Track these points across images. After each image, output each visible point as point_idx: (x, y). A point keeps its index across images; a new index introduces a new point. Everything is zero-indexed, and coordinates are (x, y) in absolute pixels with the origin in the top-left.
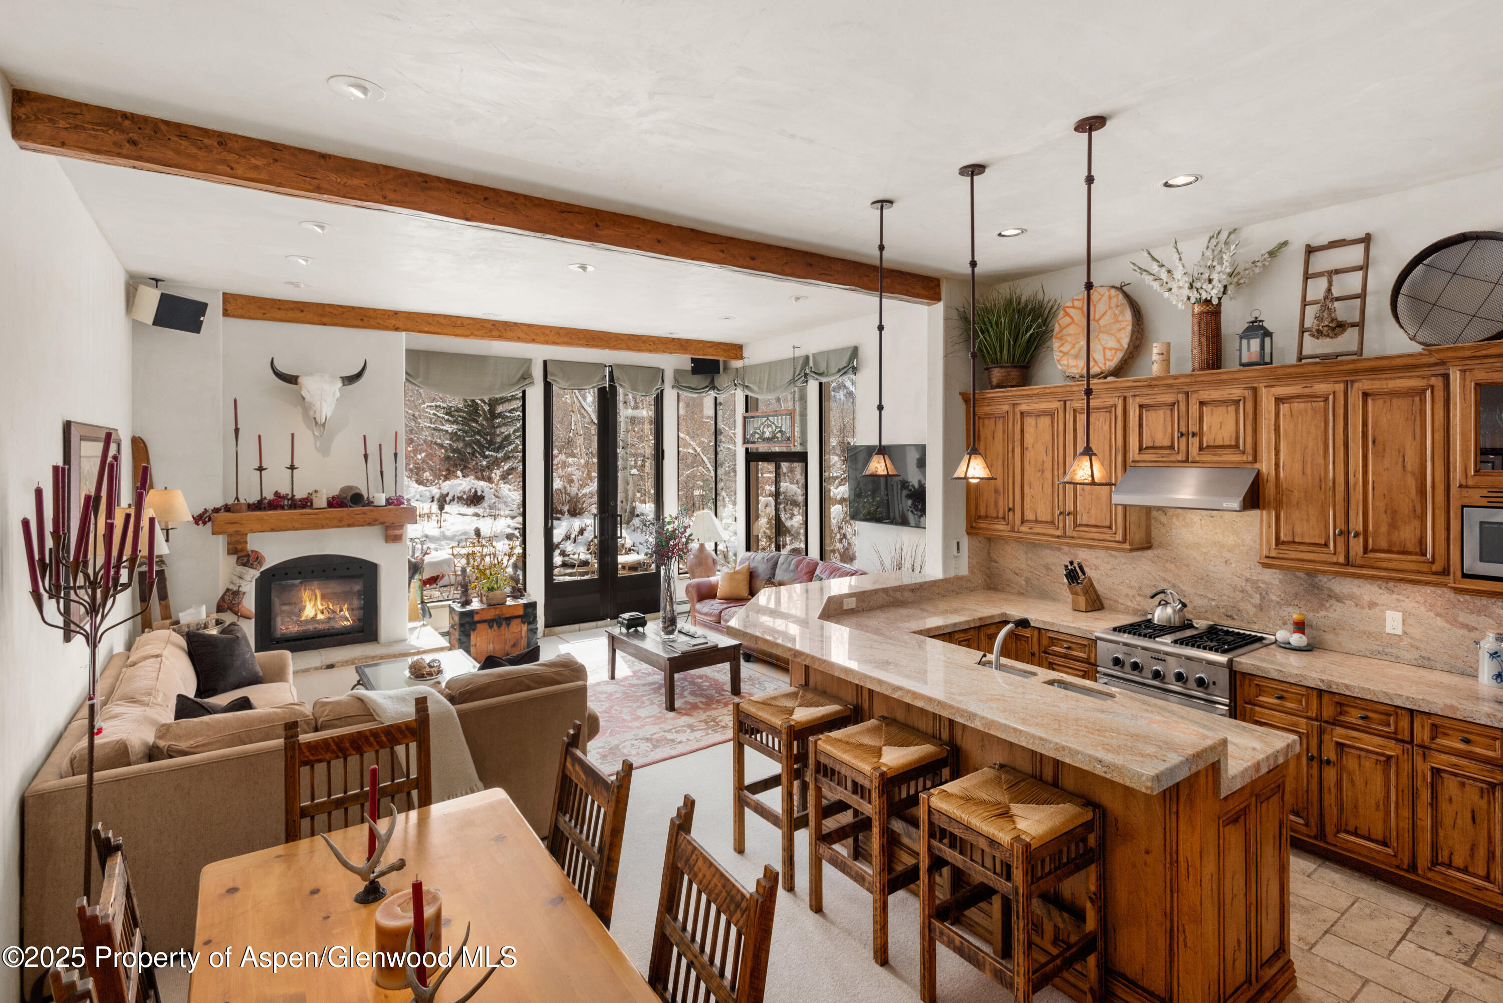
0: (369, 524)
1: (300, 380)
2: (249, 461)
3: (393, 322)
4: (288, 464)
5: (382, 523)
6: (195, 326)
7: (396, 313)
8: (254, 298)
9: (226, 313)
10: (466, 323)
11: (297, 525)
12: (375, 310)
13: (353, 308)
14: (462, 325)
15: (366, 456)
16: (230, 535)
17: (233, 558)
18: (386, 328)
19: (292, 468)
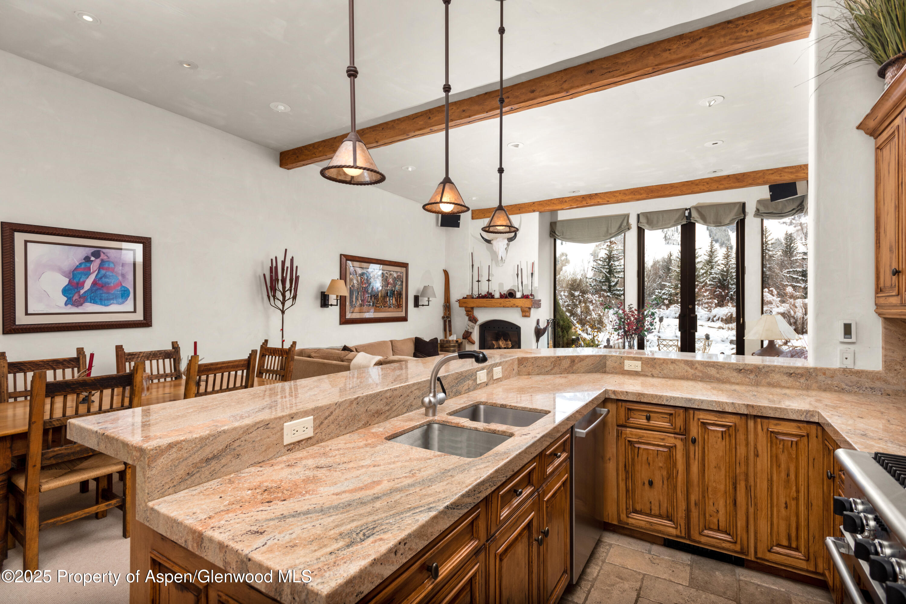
0: (512, 307)
1: (492, 242)
2: (476, 279)
3: (533, 208)
4: (487, 279)
5: (517, 307)
6: (457, 225)
7: (534, 203)
8: (481, 209)
9: (473, 218)
10: (567, 200)
11: (485, 305)
12: (525, 204)
13: (516, 205)
14: (566, 202)
15: (518, 275)
16: (466, 307)
17: (467, 318)
18: (529, 212)
19: (489, 280)
